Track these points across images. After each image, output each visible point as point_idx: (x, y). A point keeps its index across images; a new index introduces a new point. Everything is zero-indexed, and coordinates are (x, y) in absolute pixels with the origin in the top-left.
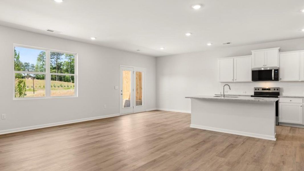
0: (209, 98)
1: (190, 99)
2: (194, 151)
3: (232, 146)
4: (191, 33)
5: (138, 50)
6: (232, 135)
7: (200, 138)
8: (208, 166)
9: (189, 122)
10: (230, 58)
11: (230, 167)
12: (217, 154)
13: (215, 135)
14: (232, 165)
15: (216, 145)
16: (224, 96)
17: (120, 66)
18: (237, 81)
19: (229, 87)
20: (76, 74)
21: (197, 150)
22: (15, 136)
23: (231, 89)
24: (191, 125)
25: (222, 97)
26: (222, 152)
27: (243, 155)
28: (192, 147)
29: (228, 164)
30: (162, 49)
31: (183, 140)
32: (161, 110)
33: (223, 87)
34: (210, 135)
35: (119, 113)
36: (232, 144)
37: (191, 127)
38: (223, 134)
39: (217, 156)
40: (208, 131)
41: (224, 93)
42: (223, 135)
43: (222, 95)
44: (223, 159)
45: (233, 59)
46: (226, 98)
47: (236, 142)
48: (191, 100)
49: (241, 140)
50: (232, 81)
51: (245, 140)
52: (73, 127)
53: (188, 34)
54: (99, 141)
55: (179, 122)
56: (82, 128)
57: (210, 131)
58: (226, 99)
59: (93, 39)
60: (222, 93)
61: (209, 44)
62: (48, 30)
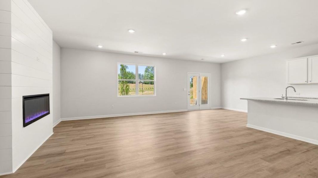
0: (265, 100)
1: (246, 100)
2: (237, 149)
3: (288, 152)
4: (247, 39)
5: (202, 59)
6: (295, 141)
7: (251, 138)
8: (245, 167)
9: (246, 122)
10: (301, 58)
11: (272, 174)
12: (264, 157)
13: (272, 138)
14: (275, 172)
15: (268, 148)
16: (287, 99)
17: (188, 73)
18: (313, 82)
19: (293, 89)
20: (155, 79)
21: (242, 149)
22: (116, 119)
23: (296, 90)
24: (248, 124)
25: (284, 99)
26: (271, 156)
27: (298, 164)
28: (238, 145)
29: (272, 169)
30: (223, 56)
31: (232, 137)
32: (225, 109)
33: (285, 90)
34: (265, 136)
35: (187, 109)
36: (289, 150)
37: (247, 126)
38: (283, 138)
39: (261, 159)
40: (265, 132)
41: (286, 95)
42: (281, 139)
43: (283, 97)
44: (267, 163)
45: (306, 59)
46: (288, 101)
47: (296, 148)
48: (248, 101)
49: (305, 147)
50: (306, 83)
51: (311, 148)
52: (151, 117)
53: (244, 40)
54: (162, 128)
55: (237, 120)
56: (156, 118)
57: (268, 133)
58: (289, 103)
59: (164, 54)
60: (284, 96)
61: (273, 47)
62: (135, 52)
